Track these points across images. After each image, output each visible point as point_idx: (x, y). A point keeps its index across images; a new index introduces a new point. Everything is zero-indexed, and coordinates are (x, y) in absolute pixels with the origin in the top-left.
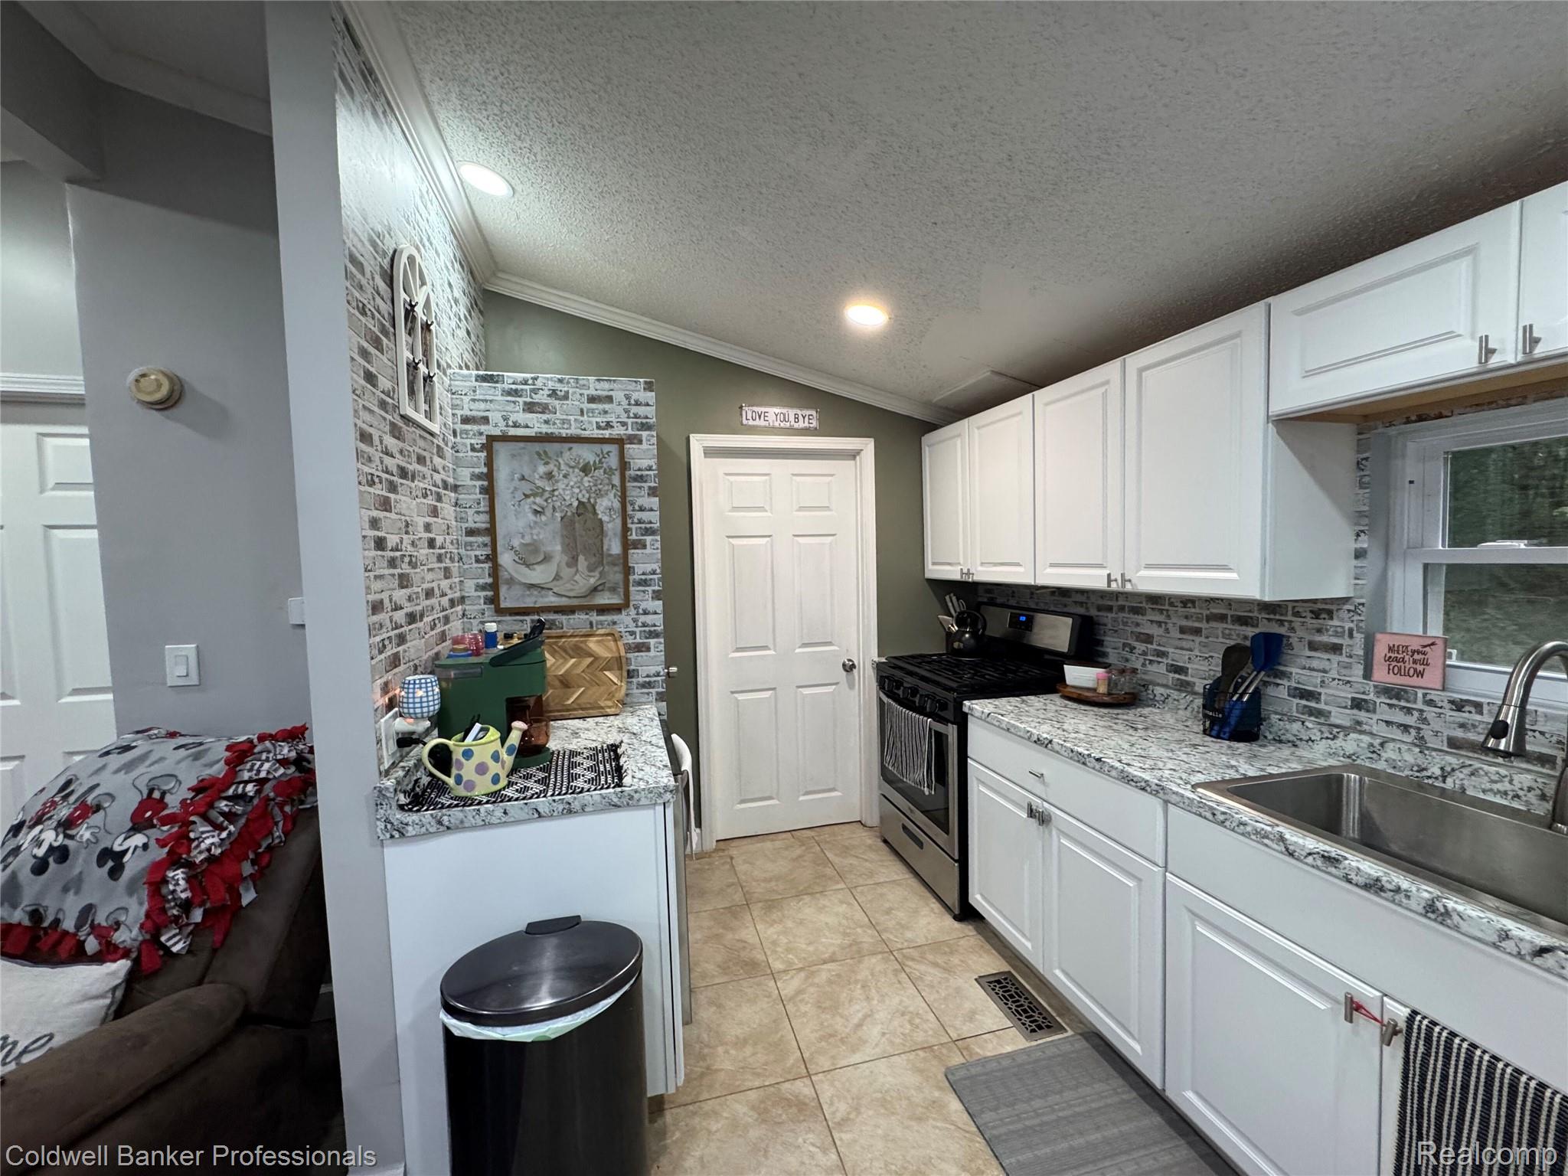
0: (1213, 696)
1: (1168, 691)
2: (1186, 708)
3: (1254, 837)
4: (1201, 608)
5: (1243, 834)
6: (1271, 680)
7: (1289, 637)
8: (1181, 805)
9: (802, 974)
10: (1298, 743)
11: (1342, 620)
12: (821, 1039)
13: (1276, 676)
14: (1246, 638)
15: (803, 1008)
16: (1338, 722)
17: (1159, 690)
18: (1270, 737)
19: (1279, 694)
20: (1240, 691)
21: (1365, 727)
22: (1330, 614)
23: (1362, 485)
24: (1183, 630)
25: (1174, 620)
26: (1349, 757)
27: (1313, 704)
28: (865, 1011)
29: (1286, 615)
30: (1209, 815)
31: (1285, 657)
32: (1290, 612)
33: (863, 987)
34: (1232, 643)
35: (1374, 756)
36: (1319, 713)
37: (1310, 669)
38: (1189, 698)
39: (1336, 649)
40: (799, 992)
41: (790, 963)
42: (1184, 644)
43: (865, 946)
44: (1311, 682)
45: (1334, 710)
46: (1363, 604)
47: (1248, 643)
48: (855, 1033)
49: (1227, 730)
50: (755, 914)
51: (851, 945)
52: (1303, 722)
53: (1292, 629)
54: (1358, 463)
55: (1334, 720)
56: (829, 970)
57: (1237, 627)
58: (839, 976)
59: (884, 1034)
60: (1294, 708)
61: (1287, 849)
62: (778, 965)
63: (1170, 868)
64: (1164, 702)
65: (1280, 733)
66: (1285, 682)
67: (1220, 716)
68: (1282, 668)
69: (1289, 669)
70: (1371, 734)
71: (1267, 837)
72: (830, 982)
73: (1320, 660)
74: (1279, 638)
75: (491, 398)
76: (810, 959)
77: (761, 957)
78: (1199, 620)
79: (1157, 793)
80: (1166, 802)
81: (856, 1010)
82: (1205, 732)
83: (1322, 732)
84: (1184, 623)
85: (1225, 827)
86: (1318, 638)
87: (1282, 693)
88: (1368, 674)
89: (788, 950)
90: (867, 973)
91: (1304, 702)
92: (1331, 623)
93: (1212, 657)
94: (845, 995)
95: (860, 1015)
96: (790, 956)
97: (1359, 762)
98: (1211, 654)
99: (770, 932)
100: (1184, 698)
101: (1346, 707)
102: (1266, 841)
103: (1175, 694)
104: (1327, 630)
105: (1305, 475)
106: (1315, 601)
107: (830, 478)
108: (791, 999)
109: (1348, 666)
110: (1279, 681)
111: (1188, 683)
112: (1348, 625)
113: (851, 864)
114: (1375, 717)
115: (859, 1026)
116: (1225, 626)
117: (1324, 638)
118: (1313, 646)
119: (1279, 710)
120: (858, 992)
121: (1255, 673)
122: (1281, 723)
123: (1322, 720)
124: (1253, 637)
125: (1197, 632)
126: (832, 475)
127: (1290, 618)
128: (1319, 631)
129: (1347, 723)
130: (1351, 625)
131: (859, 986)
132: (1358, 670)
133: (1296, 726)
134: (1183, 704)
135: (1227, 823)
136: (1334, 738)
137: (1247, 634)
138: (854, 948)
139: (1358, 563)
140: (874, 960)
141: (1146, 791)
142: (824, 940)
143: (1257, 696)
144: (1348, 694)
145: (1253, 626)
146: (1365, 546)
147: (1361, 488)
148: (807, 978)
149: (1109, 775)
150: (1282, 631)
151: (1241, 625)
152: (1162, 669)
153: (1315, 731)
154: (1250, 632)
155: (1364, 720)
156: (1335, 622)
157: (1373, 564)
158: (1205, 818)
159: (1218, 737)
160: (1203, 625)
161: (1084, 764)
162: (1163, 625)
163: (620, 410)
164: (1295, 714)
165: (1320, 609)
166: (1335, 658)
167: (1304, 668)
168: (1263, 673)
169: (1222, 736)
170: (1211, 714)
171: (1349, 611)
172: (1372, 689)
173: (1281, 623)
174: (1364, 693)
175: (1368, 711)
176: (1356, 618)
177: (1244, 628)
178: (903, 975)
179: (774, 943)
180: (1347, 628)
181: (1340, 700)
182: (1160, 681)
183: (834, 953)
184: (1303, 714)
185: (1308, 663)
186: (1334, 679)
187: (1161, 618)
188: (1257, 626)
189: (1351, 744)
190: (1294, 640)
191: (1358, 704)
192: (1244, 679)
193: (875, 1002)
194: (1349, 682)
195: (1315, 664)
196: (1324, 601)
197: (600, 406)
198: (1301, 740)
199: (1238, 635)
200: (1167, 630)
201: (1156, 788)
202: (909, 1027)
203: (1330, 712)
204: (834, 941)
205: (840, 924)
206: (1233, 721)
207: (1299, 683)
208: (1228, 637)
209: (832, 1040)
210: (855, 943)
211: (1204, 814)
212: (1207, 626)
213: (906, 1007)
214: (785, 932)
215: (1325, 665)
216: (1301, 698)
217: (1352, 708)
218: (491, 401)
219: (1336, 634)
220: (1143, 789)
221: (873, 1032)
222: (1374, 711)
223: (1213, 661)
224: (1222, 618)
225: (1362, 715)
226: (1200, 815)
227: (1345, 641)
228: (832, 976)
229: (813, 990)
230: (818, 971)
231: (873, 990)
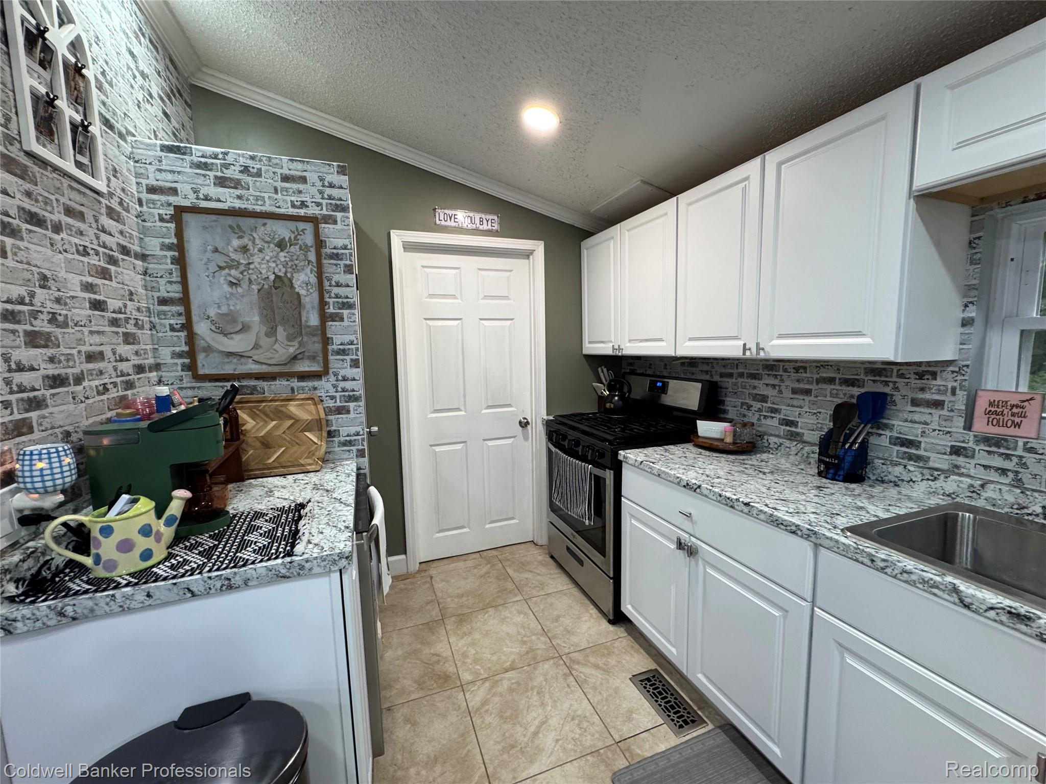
0: (826, 444)
1: (781, 440)
2: (797, 454)
3: (921, 586)
4: (812, 373)
5: (906, 582)
6: (874, 430)
7: (892, 395)
8: (835, 549)
9: (487, 684)
10: (899, 483)
11: (946, 380)
12: (504, 751)
13: (878, 428)
14: (852, 396)
15: (488, 720)
16: (937, 465)
17: (773, 440)
18: (873, 478)
19: (881, 442)
20: (851, 441)
21: (963, 470)
22: (934, 375)
23: (972, 262)
24: (794, 391)
25: (787, 383)
26: (949, 495)
27: (913, 451)
28: (541, 717)
29: (891, 376)
30: (866, 561)
31: (887, 412)
32: (895, 374)
33: (538, 693)
34: (840, 401)
35: (974, 495)
36: (918, 458)
37: (911, 421)
38: (800, 446)
39: (939, 404)
40: (485, 702)
41: (477, 673)
42: (795, 403)
43: (539, 652)
44: (912, 432)
45: (933, 456)
46: (967, 366)
47: (854, 401)
48: (533, 741)
49: (841, 473)
50: (448, 627)
51: (527, 653)
52: (905, 466)
53: (896, 389)
54: (970, 243)
55: (931, 464)
56: (510, 679)
57: (844, 388)
58: (518, 683)
59: (557, 741)
60: (895, 454)
61: (962, 601)
62: (466, 677)
63: (818, 604)
64: (777, 449)
65: (882, 475)
66: (888, 433)
67: (836, 461)
68: (885, 421)
69: (890, 422)
70: (968, 476)
71: (937, 587)
72: (511, 690)
73: (921, 414)
74: (885, 395)
75: (179, 169)
76: (494, 669)
77: (451, 669)
78: (809, 382)
79: (807, 537)
80: (817, 546)
81: (533, 717)
82: (820, 474)
83: (923, 474)
84: (797, 385)
85: (886, 573)
86: (921, 396)
87: (884, 441)
88: (968, 426)
89: (476, 661)
90: (541, 678)
91: (904, 449)
92: (934, 382)
93: (820, 413)
94: (523, 702)
95: (537, 722)
96: (478, 667)
97: (958, 500)
98: (819, 410)
99: (460, 644)
100: (794, 447)
101: (945, 454)
102: (935, 591)
103: (787, 443)
104: (930, 389)
105: (933, 250)
106: (919, 364)
107: (509, 273)
108: (478, 710)
109: (949, 419)
110: (881, 432)
111: (798, 434)
112: (950, 385)
113: (527, 579)
114: (973, 462)
115: (536, 734)
116: (832, 387)
117: (927, 396)
118: (915, 403)
119: (881, 455)
120: (535, 698)
121: (863, 425)
122: (884, 466)
123: (921, 465)
124: (859, 396)
125: (808, 392)
126: (511, 271)
127: (894, 379)
128: (922, 389)
129: (945, 466)
130: (955, 384)
131: (535, 693)
132: (960, 422)
133: (898, 470)
134: (794, 450)
135: (889, 570)
136: (935, 479)
137: (853, 393)
138: (530, 655)
139: (966, 330)
140: (546, 666)
141: (797, 534)
142: (505, 649)
143: (864, 445)
144: (948, 442)
145: (859, 387)
146: (973, 314)
147: (971, 263)
148: (492, 687)
149: (757, 518)
150: (887, 390)
151: (848, 386)
152: (775, 422)
153: (917, 473)
154: (856, 391)
155: (963, 464)
156: (939, 382)
157: (975, 331)
158: (862, 563)
159: (833, 479)
160: (813, 387)
161: (732, 507)
162: (777, 387)
163: (314, 191)
164: (895, 459)
165: (923, 371)
166: (936, 413)
167: (906, 421)
168: (870, 425)
169: (837, 478)
170: (828, 460)
171: (953, 372)
172: (972, 438)
173: (886, 383)
174: (963, 442)
175: (966, 457)
176: (959, 378)
177: (850, 388)
178: (572, 679)
179: (465, 655)
180: (950, 387)
181: (940, 447)
182: (773, 433)
183: (513, 662)
184: (903, 459)
185: (910, 417)
186: (934, 430)
187: (776, 382)
188: (863, 386)
189: (951, 484)
190: (897, 398)
191: (956, 451)
192: (852, 432)
193: (549, 708)
194: (949, 432)
195: (917, 417)
196: (929, 364)
197: (295, 186)
198: (903, 480)
199: (845, 395)
200: (780, 392)
201: (807, 532)
202: (578, 731)
203: (929, 458)
204: (514, 650)
205: (519, 633)
206: (846, 465)
207: (900, 433)
208: (837, 396)
209: (512, 751)
210: (531, 650)
211: (861, 559)
212: (817, 387)
213: (575, 711)
214: (473, 644)
215: (927, 418)
216: (902, 446)
217: (951, 454)
218: (179, 172)
219: (939, 392)
220: (794, 532)
221: (548, 739)
222: (973, 457)
223: (821, 416)
224: (831, 381)
225: (961, 460)
226: (857, 560)
227: (947, 398)
228: (512, 684)
229: (496, 699)
230: (501, 680)
231: (547, 696)
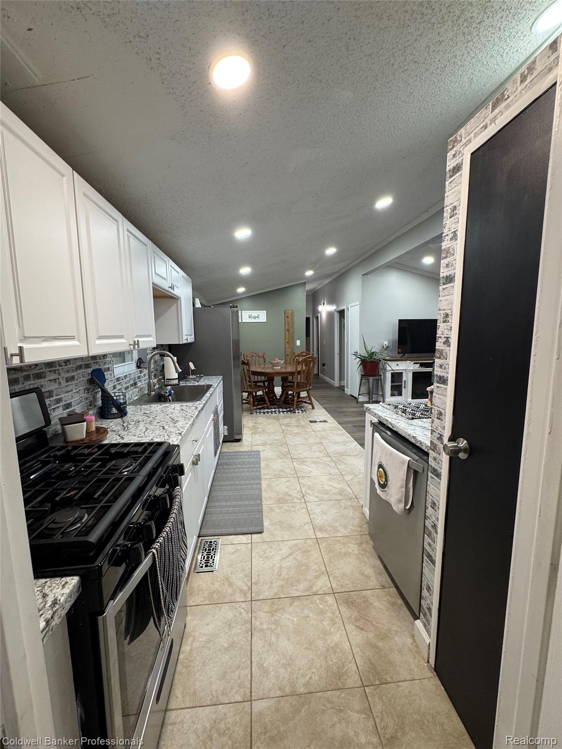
9: (314, 589)
12: (309, 551)
14: (89, 374)
15: (316, 567)
22: (106, 356)
24: (66, 380)
28: (284, 562)
33: (281, 575)
39: (109, 369)
40: (317, 577)
41: (321, 600)
42: (68, 389)
43: (266, 609)
48: (293, 552)
51: (276, 611)
56: (297, 590)
58: (292, 585)
59: (280, 549)
62: (330, 599)
72: (298, 581)
76: (308, 602)
77: (343, 609)
78: (73, 371)
81: (289, 562)
84: (68, 375)
89: (322, 612)
90: (274, 585)
93: (80, 390)
94: (292, 572)
95: (288, 560)
96: (321, 606)
99: (337, 637)
108: (323, 573)
109: (111, 375)
115: (290, 555)
117: (106, 366)
120: (284, 572)
125: (72, 378)
127: (99, 360)
131: (283, 576)
138: (275, 607)
140: (267, 594)
142: (295, 619)
145: (90, 368)
148: (311, 587)
150: (98, 367)
151: (86, 369)
152: (61, 410)
154: (89, 371)
156: (108, 359)
162: (57, 380)
166: (108, 373)
172: (115, 380)
173: (97, 363)
176: (110, 356)
178: (253, 580)
179: (333, 622)
180: (110, 361)
181: (111, 388)
183: (291, 604)
186: (110, 381)
187: (56, 376)
193: (277, 565)
200: (60, 384)
202: (267, 551)
204: (288, 616)
205: (278, 636)
208: (85, 376)
209: (305, 550)
210: (272, 613)
212: (76, 373)
213: (264, 560)
214: (326, 633)
221: (285, 551)
228: (296, 586)
229: (309, 578)
230: (305, 590)
231: (276, 572)
